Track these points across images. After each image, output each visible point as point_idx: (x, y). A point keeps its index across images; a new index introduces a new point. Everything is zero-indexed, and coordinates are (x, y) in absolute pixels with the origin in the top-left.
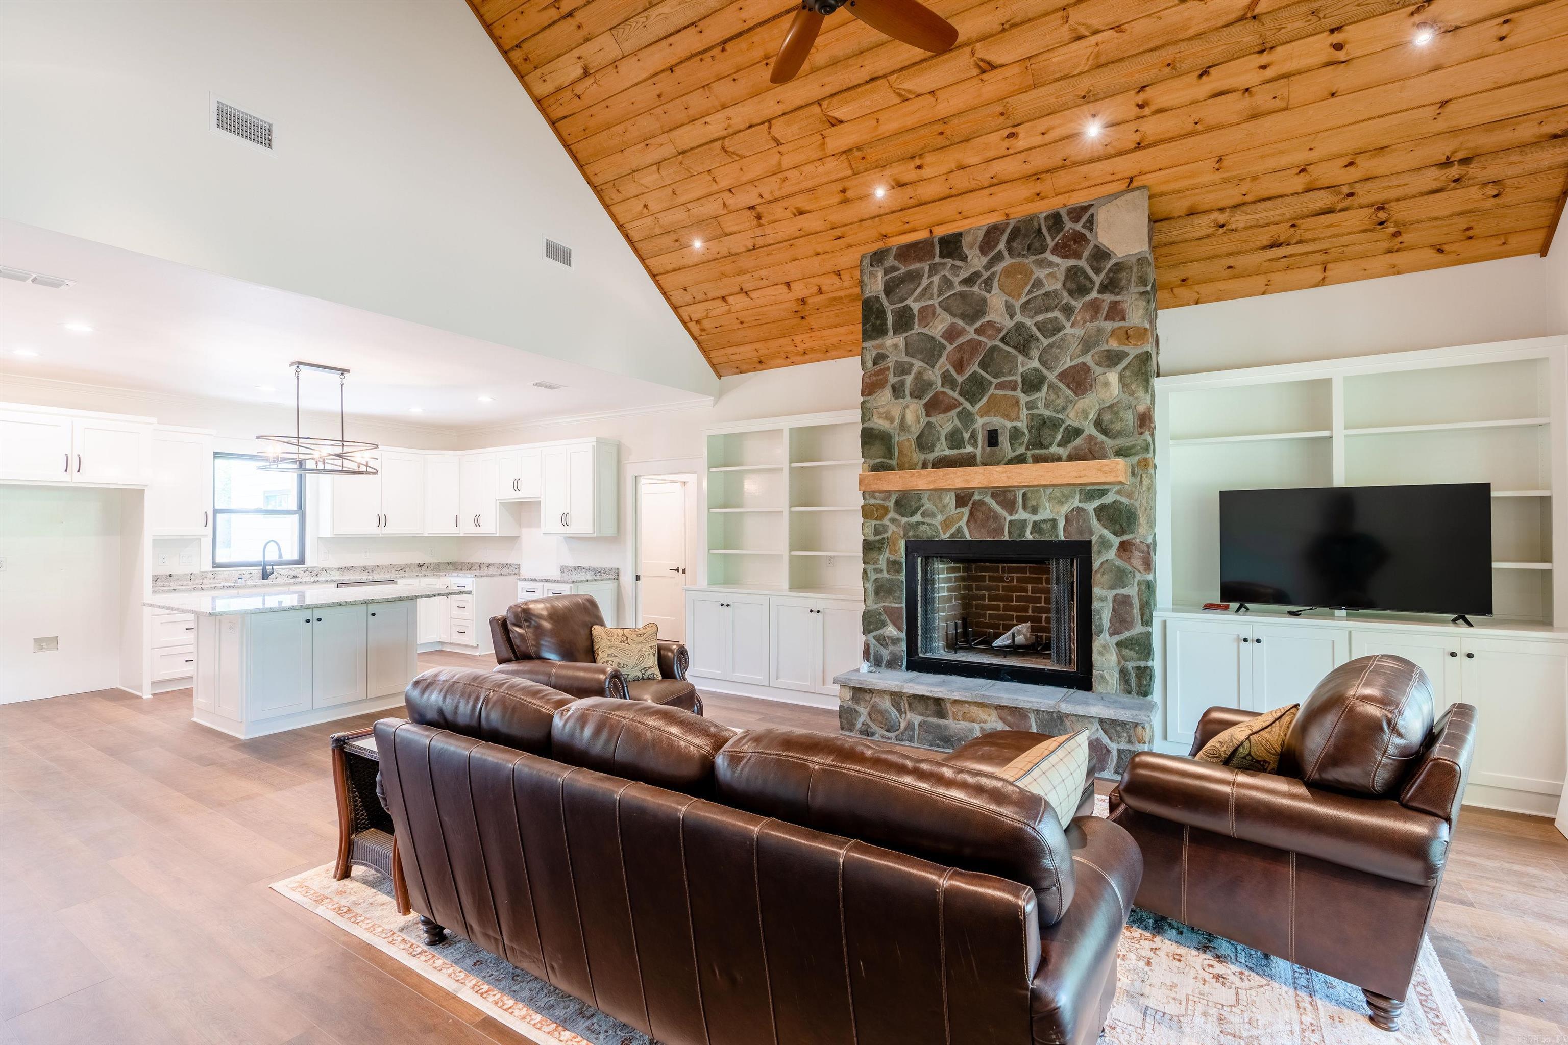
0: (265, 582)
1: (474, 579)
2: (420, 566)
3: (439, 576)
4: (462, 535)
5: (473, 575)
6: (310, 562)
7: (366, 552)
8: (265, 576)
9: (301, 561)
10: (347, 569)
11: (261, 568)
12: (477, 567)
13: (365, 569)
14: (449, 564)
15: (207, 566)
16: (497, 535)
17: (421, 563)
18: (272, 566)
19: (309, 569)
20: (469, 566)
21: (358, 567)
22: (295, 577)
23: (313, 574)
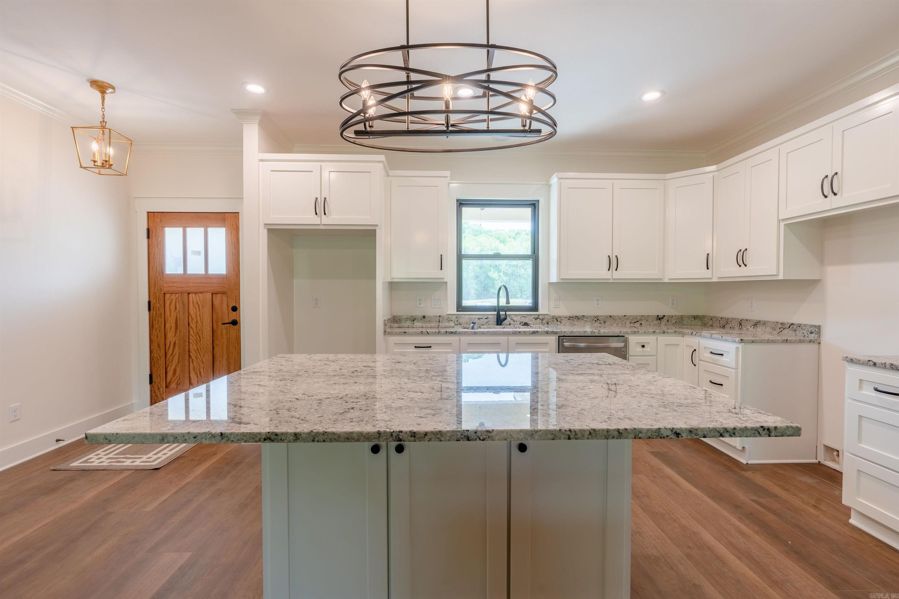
0: (499, 329)
1: (740, 346)
2: (660, 318)
3: (683, 334)
4: (715, 280)
5: (737, 339)
6: (543, 310)
7: (598, 300)
8: (500, 321)
9: (535, 308)
10: (577, 318)
11: (496, 313)
12: (736, 324)
13: (597, 319)
14: (695, 317)
15: (452, 310)
16: (781, 277)
17: (661, 314)
18: (506, 311)
19: (540, 317)
20: (723, 323)
21: (590, 317)
22: (526, 324)
23: (544, 322)
